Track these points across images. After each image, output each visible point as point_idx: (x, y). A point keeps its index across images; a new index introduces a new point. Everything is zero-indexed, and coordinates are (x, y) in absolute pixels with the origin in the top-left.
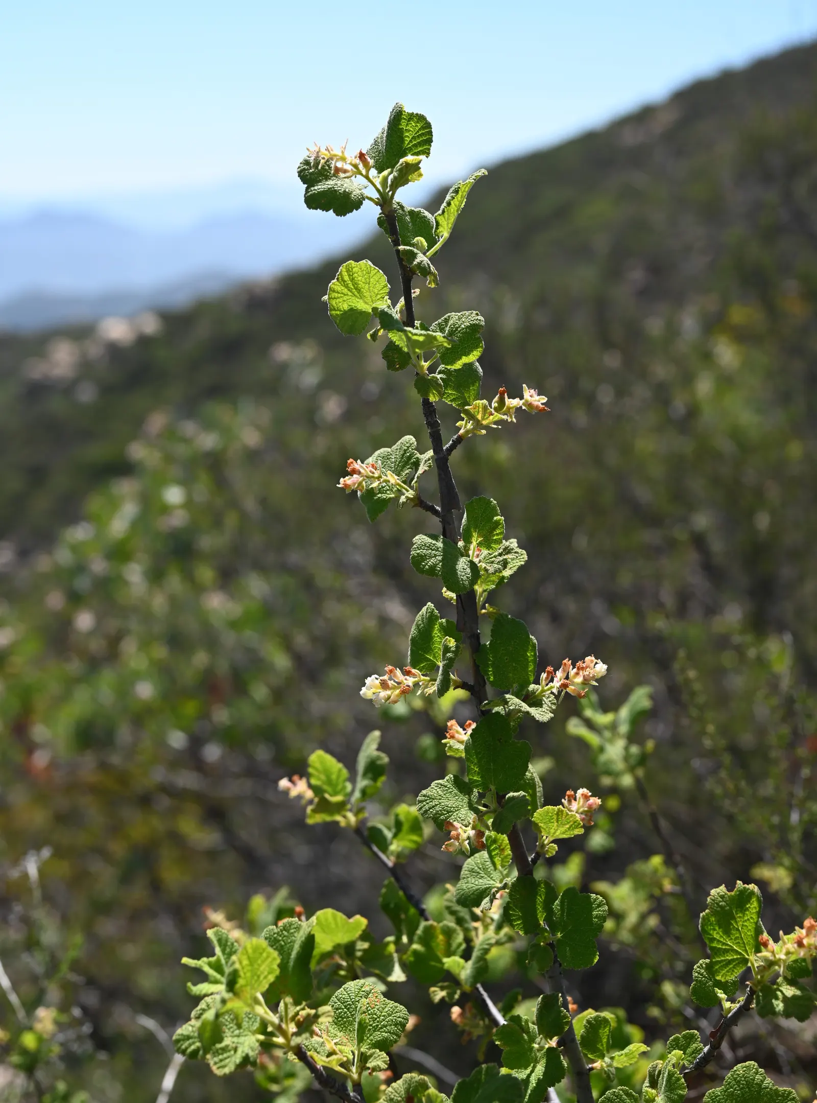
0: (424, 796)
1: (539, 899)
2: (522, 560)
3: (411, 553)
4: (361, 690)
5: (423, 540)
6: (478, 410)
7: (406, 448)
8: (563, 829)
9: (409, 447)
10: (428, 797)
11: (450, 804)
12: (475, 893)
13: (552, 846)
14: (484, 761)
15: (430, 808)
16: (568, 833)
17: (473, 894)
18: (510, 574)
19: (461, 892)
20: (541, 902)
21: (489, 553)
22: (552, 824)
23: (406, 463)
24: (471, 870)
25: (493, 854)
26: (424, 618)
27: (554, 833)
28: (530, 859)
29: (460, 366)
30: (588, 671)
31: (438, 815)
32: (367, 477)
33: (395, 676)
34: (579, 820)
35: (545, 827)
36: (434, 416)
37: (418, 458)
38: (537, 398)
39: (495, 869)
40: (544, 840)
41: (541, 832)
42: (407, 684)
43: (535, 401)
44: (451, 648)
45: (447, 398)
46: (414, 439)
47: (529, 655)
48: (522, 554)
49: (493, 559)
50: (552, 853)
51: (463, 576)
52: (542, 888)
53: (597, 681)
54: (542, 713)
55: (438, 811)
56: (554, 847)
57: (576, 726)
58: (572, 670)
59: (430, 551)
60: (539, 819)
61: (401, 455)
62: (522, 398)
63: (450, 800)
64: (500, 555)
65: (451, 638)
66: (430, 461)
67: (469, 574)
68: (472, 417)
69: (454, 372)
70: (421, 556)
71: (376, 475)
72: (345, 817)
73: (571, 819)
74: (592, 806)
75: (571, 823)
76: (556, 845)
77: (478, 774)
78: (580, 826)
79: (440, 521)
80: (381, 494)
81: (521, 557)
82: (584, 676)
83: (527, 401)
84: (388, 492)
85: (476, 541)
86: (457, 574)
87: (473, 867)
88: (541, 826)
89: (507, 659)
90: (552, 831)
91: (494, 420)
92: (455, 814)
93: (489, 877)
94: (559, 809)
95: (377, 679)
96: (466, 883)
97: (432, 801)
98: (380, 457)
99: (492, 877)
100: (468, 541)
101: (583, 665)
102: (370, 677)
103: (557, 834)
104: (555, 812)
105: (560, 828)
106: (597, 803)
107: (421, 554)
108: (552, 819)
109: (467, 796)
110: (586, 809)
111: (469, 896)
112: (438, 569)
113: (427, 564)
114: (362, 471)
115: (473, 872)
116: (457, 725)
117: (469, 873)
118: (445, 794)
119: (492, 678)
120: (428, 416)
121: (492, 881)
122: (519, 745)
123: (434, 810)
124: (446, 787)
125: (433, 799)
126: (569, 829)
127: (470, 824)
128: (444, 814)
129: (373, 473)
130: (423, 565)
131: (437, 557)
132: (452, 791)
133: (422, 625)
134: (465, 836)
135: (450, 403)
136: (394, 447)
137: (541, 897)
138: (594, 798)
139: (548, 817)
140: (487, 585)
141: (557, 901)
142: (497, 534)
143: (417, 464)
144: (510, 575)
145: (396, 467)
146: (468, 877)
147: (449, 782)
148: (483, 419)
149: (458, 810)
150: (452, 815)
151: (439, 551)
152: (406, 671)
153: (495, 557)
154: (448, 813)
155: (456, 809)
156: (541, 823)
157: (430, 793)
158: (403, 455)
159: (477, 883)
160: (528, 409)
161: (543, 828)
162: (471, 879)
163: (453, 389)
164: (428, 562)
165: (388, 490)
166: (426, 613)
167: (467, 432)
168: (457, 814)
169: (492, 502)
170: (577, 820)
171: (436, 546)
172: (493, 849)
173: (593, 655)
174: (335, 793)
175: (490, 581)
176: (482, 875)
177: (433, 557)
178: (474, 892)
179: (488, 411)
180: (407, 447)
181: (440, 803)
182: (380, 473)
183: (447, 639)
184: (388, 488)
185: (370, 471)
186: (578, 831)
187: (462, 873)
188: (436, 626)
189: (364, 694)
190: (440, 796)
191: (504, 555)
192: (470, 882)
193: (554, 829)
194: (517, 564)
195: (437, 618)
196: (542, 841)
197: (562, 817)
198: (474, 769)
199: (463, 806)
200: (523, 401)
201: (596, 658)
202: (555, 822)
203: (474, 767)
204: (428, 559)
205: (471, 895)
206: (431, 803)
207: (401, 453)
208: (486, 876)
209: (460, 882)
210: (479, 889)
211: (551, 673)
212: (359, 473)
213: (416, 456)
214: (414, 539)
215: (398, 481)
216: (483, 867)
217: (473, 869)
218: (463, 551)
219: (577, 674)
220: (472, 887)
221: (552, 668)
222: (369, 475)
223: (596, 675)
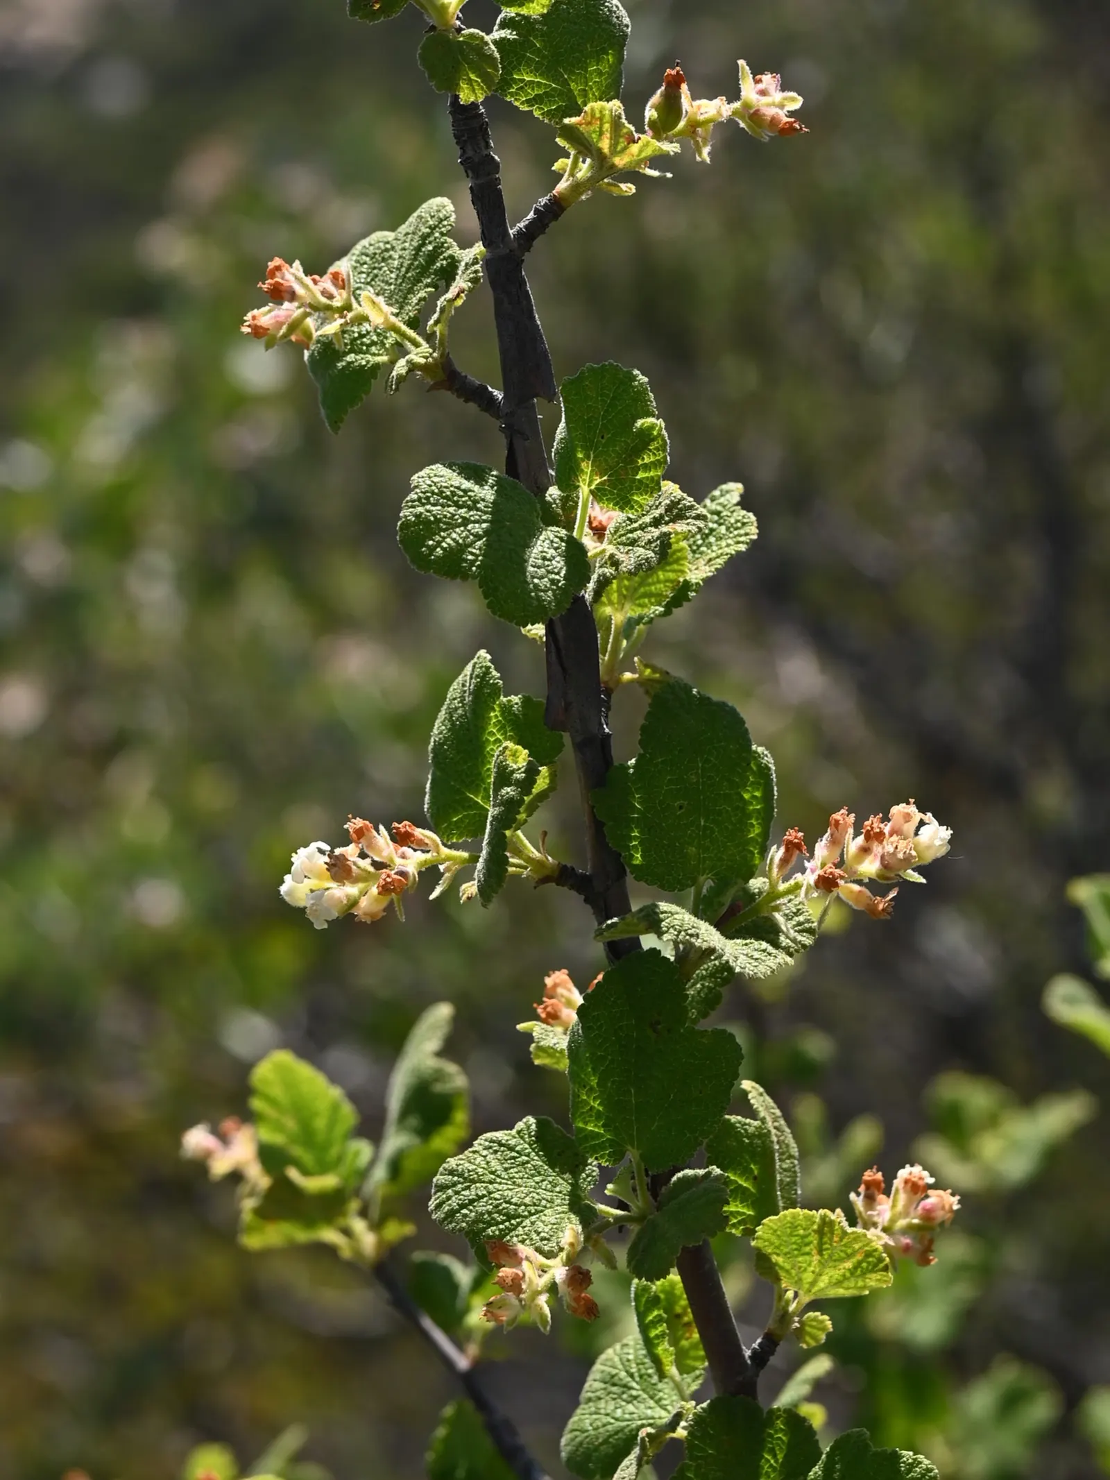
0: (452, 1172)
1: (768, 1461)
2: (742, 539)
3: (401, 515)
4: (283, 882)
5: (436, 479)
6: (601, 128)
7: (428, 230)
8: (834, 1273)
9: (436, 226)
10: (459, 1176)
11: (515, 1195)
12: (611, 1440)
13: (815, 1319)
14: (613, 1082)
15: (462, 1206)
16: (852, 1285)
17: (606, 1441)
18: (705, 575)
19: (576, 1437)
20: (774, 1469)
21: (629, 519)
22: (807, 1258)
23: (424, 271)
24: (608, 1378)
25: (653, 1333)
26: (465, 692)
27: (813, 1283)
28: (748, 1353)
29: (544, 6)
30: (892, 844)
31: (481, 1225)
32: (315, 308)
33: (371, 845)
34: (881, 1248)
35: (787, 1266)
36: (483, 144)
37: (451, 257)
38: (778, 96)
39: (662, 1375)
40: (788, 1303)
41: (778, 1279)
42: (404, 869)
43: (773, 104)
44: (513, 772)
45: (517, 94)
46: (451, 207)
47: (746, 796)
48: (744, 524)
49: (634, 535)
50: (814, 1338)
51: (541, 578)
52: (776, 1432)
53: (920, 870)
54: (756, 955)
55: (482, 1214)
56: (822, 1322)
57: (1070, 1000)
58: (853, 839)
59: (452, 509)
60: (771, 1244)
61: (415, 249)
62: (733, 94)
63: (519, 1186)
64: (656, 522)
65: (520, 747)
66: (478, 267)
67: (558, 573)
68: (587, 148)
69: (540, 22)
70: (427, 522)
71: (337, 303)
72: (347, 1232)
73: (857, 1246)
74: (933, 1215)
75: (859, 1257)
76: (826, 1317)
77: (599, 1115)
78: (881, 1265)
79: (501, 429)
80: (357, 353)
81: (742, 532)
82: (883, 857)
83: (747, 106)
84: (373, 349)
85: (589, 485)
86: (523, 571)
87: (614, 1371)
88: (776, 1264)
89: (681, 807)
90: (808, 1277)
91: (643, 155)
92: (527, 1222)
93: (652, 1398)
94: (823, 1218)
95: (321, 851)
96: (591, 1414)
97: (468, 1188)
98: (367, 255)
99: (660, 1399)
100: (568, 483)
101: (882, 826)
102: (306, 846)
103: (821, 1285)
104: (815, 1227)
105: (827, 1270)
106: (947, 1207)
107: (426, 517)
108: (807, 1244)
109: (567, 1176)
110: (916, 1221)
111: (596, 1449)
112: (470, 557)
113: (439, 543)
114: (300, 291)
115: (614, 1385)
116: (571, 985)
117: (603, 1385)
118: (506, 1169)
119: (638, 858)
120: (465, 141)
121: (658, 1409)
122: (704, 1040)
123: (471, 1211)
124: (511, 1149)
125: (473, 1182)
126: (853, 1272)
127: (561, 1249)
128: (497, 1224)
129: (331, 297)
130: (428, 547)
131: (470, 527)
132: (528, 1162)
133: (460, 711)
134: (542, 1282)
135: (525, 108)
136: (403, 229)
137: (775, 1456)
138: (941, 1192)
139: (794, 1239)
140: (640, 605)
141: (816, 1469)
142: (646, 467)
143: (448, 274)
144: (702, 580)
145: (400, 281)
146: (600, 1398)
147: (522, 1138)
148: (614, 151)
149: (537, 1212)
150: (519, 1224)
151: (478, 510)
152: (398, 833)
153: (642, 528)
154: (509, 1219)
155: (532, 1209)
156: (778, 1255)
157: (467, 1165)
158: (418, 249)
159: (619, 1413)
160: (749, 126)
161: (782, 1268)
162: (607, 1402)
163: (537, 70)
164: (444, 538)
165: (373, 343)
166: (471, 678)
167: (577, 188)
168: (533, 1223)
169: (634, 378)
170: (876, 1250)
171: (470, 497)
172: (652, 1322)
173: (912, 800)
174: (324, 1168)
175: (645, 595)
176: (634, 1393)
177: (459, 526)
178: (610, 1436)
179: (625, 131)
180: (430, 227)
181: (490, 1193)
182: (349, 299)
183: (506, 748)
184: (375, 338)
185: (324, 293)
186: (879, 1280)
187: (587, 1386)
188: (492, 714)
189: (289, 893)
190: (492, 1173)
191: (667, 523)
192: (602, 1411)
193: (813, 1272)
194: (727, 550)
195: (495, 692)
196: (783, 1303)
197: (831, 1239)
198: (589, 1104)
199: (552, 1201)
200: (737, 105)
201: (922, 810)
202: (814, 1252)
203: (589, 1097)
204: (444, 530)
205: (601, 1444)
206: (466, 1193)
207: (415, 244)
208: (645, 1396)
209: (579, 1411)
210: (622, 1430)
211: (798, 846)
212: (293, 296)
213: (450, 252)
214: (415, 477)
215: (393, 319)
216: (639, 1370)
217: (613, 1376)
218: (560, 511)
219: (865, 851)
220: (604, 1425)
221: (800, 834)
222: (319, 302)
223: (914, 853)
